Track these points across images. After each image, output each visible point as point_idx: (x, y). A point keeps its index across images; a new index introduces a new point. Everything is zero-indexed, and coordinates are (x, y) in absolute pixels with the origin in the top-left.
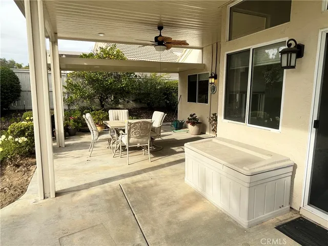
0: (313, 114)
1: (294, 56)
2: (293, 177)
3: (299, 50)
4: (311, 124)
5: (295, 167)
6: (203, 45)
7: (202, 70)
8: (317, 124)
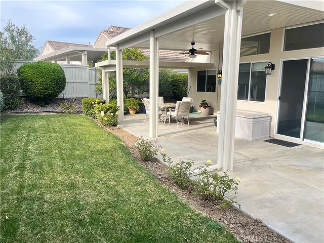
0: (278, 94)
1: (270, 69)
2: (270, 122)
3: (273, 67)
4: (278, 98)
5: (271, 117)
6: (211, 49)
7: (210, 68)
8: (280, 98)
